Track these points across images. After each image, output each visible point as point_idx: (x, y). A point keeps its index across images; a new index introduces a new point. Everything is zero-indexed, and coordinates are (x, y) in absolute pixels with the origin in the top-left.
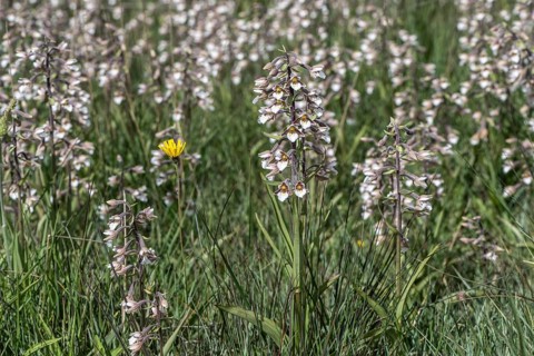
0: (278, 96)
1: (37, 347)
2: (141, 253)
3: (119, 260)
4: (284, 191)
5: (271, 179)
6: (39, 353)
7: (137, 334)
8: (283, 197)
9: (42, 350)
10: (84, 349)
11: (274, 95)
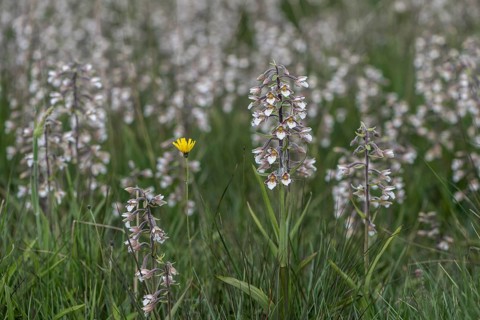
0: (271, 102)
1: (63, 312)
2: (154, 231)
3: (134, 237)
4: (273, 181)
5: (262, 171)
6: (65, 318)
7: (150, 297)
8: (272, 186)
9: (67, 315)
10: (103, 314)
11: (268, 100)
